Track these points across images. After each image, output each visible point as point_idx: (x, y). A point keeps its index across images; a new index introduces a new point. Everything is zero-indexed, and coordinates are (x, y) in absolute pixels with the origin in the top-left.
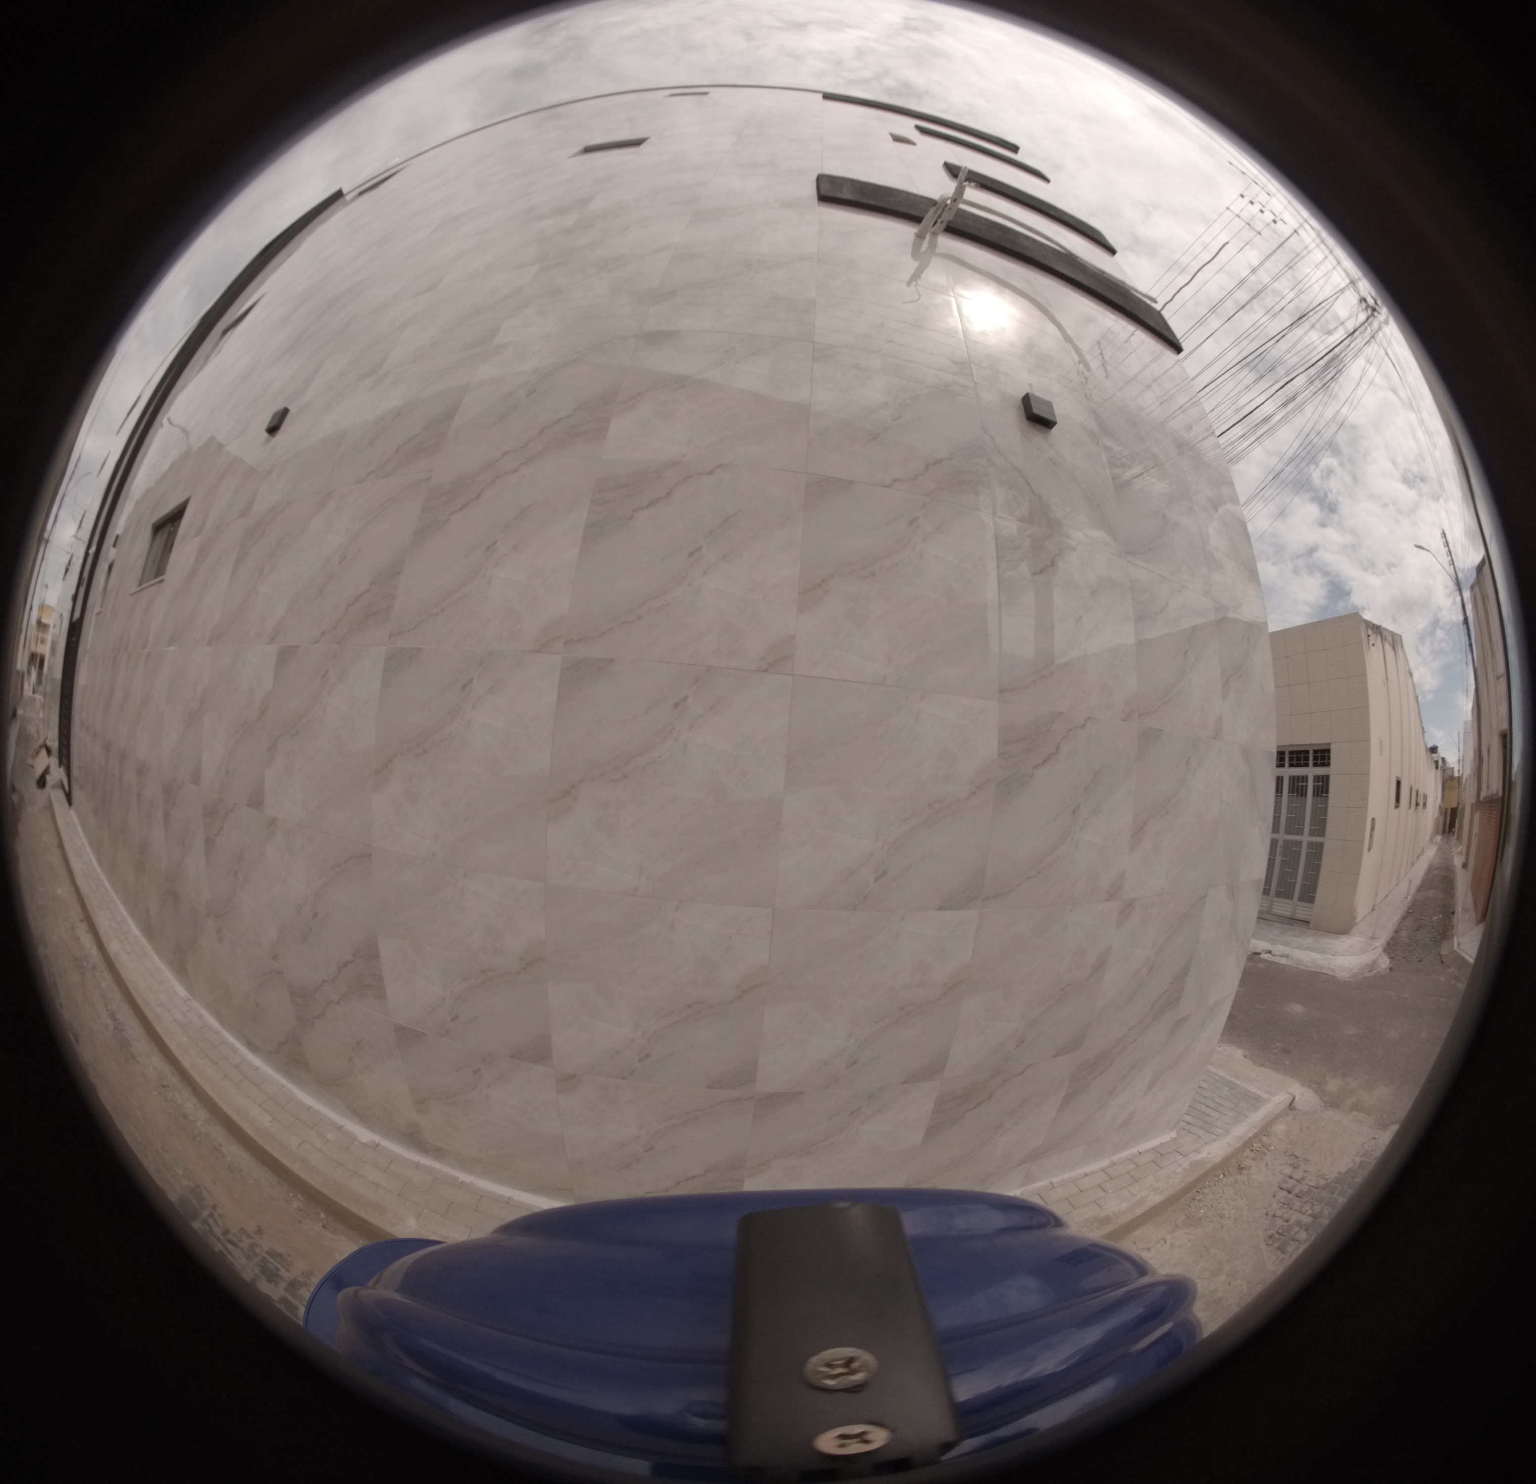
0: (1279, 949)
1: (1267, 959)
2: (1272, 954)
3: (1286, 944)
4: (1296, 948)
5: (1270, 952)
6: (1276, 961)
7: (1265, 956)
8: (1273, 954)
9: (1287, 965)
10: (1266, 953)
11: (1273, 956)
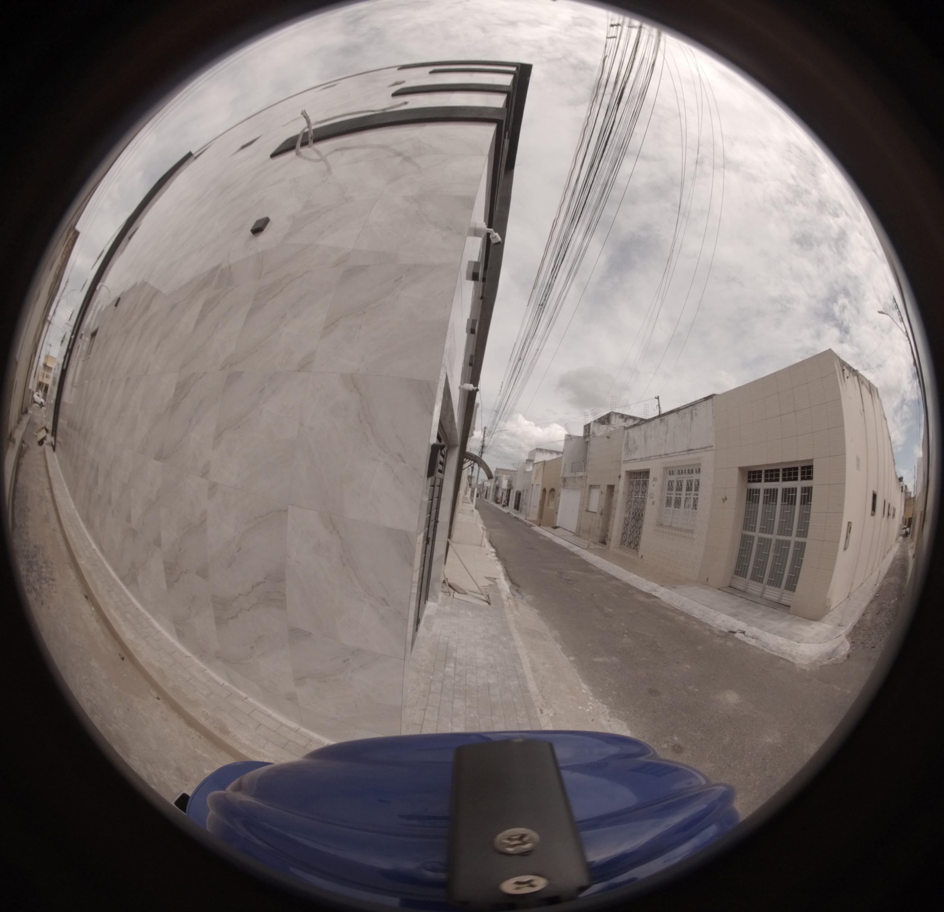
0: (754, 630)
1: (740, 638)
2: (744, 635)
3: (761, 627)
4: (769, 631)
5: (744, 633)
6: (746, 641)
7: (738, 635)
8: (746, 635)
9: (755, 647)
10: (741, 633)
11: (745, 636)
